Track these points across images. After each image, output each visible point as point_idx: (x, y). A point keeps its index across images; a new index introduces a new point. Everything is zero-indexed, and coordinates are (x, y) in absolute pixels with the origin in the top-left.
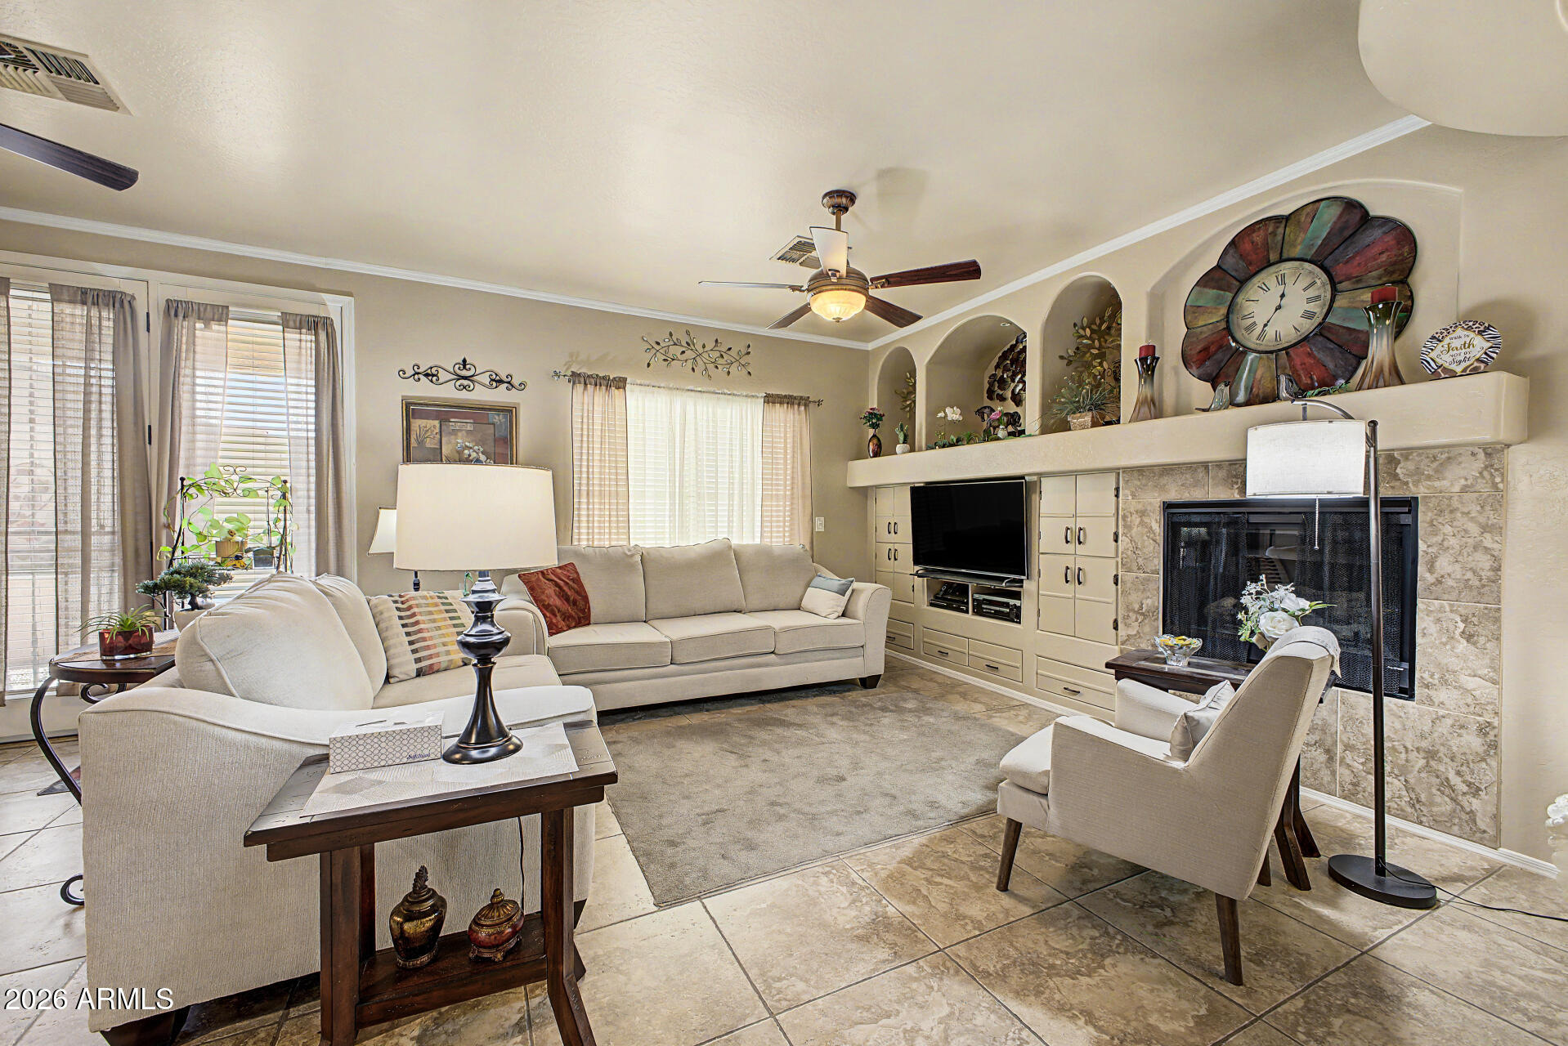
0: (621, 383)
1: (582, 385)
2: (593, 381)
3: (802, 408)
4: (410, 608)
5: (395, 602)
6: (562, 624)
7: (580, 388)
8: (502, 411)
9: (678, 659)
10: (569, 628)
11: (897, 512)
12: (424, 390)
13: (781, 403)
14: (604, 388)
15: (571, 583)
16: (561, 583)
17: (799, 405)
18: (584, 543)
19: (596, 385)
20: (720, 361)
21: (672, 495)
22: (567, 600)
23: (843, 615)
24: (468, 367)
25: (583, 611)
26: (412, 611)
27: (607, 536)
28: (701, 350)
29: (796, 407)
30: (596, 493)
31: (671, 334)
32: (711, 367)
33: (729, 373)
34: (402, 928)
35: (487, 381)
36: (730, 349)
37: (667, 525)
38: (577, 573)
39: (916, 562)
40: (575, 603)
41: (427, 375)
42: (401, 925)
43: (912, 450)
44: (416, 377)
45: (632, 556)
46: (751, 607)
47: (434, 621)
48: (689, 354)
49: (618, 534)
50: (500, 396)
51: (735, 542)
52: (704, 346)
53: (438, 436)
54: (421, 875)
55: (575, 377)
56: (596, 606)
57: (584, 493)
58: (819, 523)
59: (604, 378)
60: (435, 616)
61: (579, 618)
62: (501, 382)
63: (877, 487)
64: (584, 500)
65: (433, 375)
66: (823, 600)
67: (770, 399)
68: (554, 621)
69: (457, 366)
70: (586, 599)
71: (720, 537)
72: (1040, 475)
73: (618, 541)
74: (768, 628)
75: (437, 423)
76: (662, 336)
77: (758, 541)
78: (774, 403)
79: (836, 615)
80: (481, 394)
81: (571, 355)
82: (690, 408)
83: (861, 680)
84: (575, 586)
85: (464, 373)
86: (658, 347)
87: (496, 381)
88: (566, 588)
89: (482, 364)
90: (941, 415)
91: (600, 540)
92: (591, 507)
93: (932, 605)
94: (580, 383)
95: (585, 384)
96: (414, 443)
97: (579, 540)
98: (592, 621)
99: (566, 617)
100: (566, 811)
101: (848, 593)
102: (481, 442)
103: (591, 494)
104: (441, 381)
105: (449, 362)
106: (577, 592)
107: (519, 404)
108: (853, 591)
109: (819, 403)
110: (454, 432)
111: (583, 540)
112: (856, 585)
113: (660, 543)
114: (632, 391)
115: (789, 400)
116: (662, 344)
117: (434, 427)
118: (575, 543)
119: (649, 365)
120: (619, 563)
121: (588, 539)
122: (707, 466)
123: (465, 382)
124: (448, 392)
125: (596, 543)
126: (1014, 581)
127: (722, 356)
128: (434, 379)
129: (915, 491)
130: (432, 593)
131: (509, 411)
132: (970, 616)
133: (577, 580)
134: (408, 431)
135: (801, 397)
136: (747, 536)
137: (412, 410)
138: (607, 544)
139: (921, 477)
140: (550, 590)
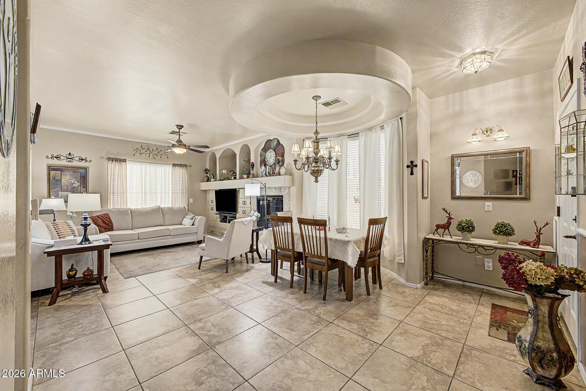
0: (125, 161)
1: (111, 161)
2: (115, 160)
3: (185, 168)
4: (57, 225)
5: (52, 223)
6: (103, 230)
7: (111, 162)
8: (83, 168)
9: (140, 238)
10: (106, 231)
11: (212, 197)
12: (55, 162)
13: (178, 166)
14: (119, 162)
15: (107, 219)
16: (103, 219)
17: (184, 167)
18: (112, 208)
19: (116, 161)
20: (158, 154)
21: (142, 193)
22: (105, 223)
23: (193, 225)
24: (71, 155)
25: (110, 227)
26: (58, 226)
27: (120, 205)
28: (152, 151)
29: (183, 167)
30: (116, 192)
31: (142, 146)
32: (155, 156)
33: (161, 157)
34: (69, 274)
35: (78, 159)
36: (161, 151)
37: (140, 201)
38: (109, 216)
39: (217, 211)
40: (108, 224)
41: (56, 158)
42: (69, 273)
43: (216, 180)
44: (52, 158)
45: (128, 211)
46: (165, 224)
47: (64, 228)
48: (148, 152)
49: (123, 204)
50: (83, 164)
51: (162, 206)
52: (153, 150)
53: (60, 176)
54: (72, 265)
55: (109, 159)
56: (115, 225)
57: (112, 193)
58: (191, 200)
59: (119, 159)
60: (64, 227)
61: (110, 229)
62: (83, 160)
63: (209, 190)
64: (112, 195)
65: (58, 158)
66: (187, 222)
67: (174, 165)
68: (101, 229)
69: (67, 155)
70: (112, 223)
71: (158, 205)
72: (239, 188)
73: (123, 207)
74: (169, 229)
75: (60, 172)
76: (139, 146)
77: (170, 206)
78: (176, 166)
79: (190, 225)
80: (76, 163)
81: (108, 152)
82: (148, 168)
83: (197, 242)
84: (109, 220)
85: (70, 157)
86: (137, 150)
87: (81, 160)
88: (105, 220)
89: (76, 154)
90: (221, 172)
91: (117, 206)
92: (114, 196)
93: (221, 222)
94: (110, 160)
95: (112, 161)
96: (51, 178)
97: (110, 206)
98: (114, 230)
99: (105, 228)
100: (102, 251)
101: (194, 219)
102: (76, 178)
103: (114, 193)
104: (61, 159)
105: (65, 153)
106: (109, 221)
107: (89, 166)
108: (195, 218)
109: (191, 166)
110: (66, 175)
111: (111, 206)
112: (196, 217)
113: (138, 207)
114: (128, 163)
115: (181, 165)
116: (139, 149)
117: (59, 173)
118: (108, 207)
119: (134, 155)
120: (123, 213)
121: (113, 206)
122: (154, 186)
123: (70, 160)
124: (64, 162)
125: (116, 207)
126: (235, 214)
127: (159, 153)
128: (59, 159)
129: (216, 192)
130: (63, 221)
131: (86, 169)
132: (228, 224)
133: (109, 218)
134: (49, 174)
135: (184, 165)
136: (167, 204)
137: (50, 168)
138: (120, 207)
139: (218, 188)
140: (100, 221)
